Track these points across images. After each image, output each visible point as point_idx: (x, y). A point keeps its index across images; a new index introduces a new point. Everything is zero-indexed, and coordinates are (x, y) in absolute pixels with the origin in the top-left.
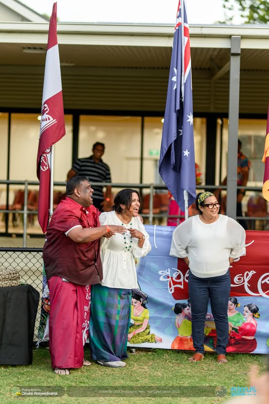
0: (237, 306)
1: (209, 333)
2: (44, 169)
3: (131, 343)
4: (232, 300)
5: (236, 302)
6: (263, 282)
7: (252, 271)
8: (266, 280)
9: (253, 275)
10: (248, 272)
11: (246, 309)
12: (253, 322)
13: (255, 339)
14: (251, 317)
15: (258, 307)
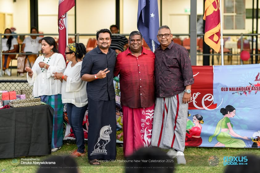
0: (188, 116)
2: (61, 28)
3: (120, 140)
6: (205, 100)
7: (198, 93)
8: (207, 99)
9: (198, 95)
10: (195, 93)
11: (195, 117)
12: (199, 126)
13: (201, 138)
14: (198, 123)
15: (202, 116)
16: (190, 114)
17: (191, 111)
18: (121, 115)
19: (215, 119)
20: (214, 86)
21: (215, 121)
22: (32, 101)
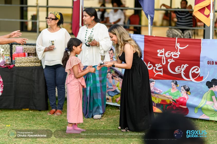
0: (177, 86)
1: (161, 102)
3: (118, 104)
4: (174, 82)
5: (176, 84)
6: (193, 72)
7: (186, 65)
8: (195, 71)
9: (186, 67)
10: (183, 65)
11: (182, 88)
12: (186, 97)
13: (187, 108)
14: (185, 94)
15: (190, 87)
16: (179, 85)
17: (180, 81)
18: (120, 81)
19: (201, 91)
20: (201, 59)
21: (201, 93)
22: (32, 62)
